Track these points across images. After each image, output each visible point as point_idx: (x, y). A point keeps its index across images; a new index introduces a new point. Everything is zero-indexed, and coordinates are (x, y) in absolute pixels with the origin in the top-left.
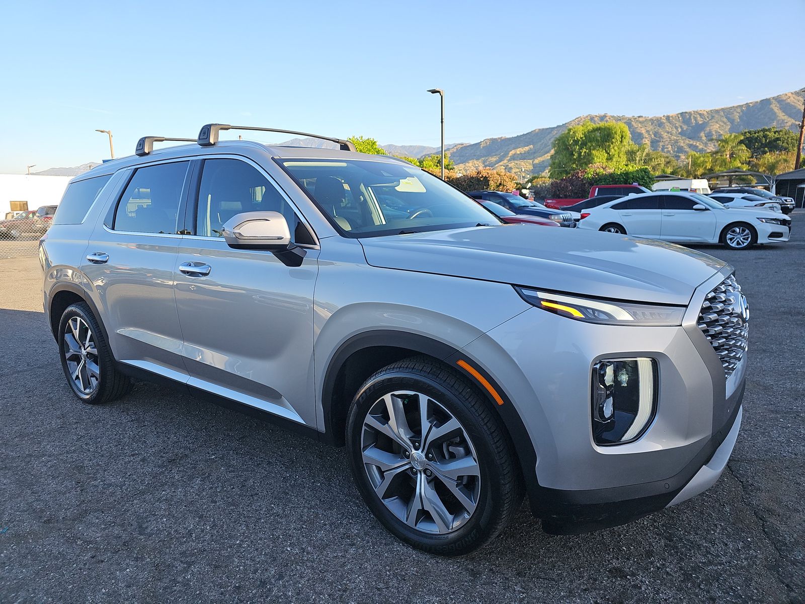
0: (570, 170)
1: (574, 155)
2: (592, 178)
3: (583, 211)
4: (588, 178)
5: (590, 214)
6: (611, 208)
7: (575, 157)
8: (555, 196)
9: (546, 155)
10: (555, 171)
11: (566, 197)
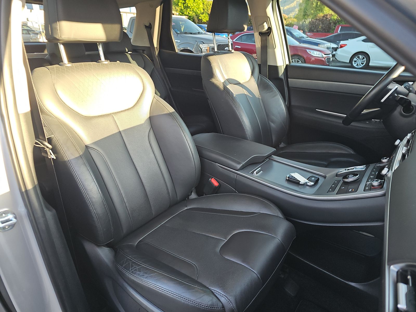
0: (310, 14)
1: (313, 4)
2: (337, 19)
3: (342, 42)
4: (334, 19)
5: (347, 45)
6: (362, 41)
7: (314, 6)
8: (311, 30)
9: (291, 4)
10: (301, 14)
11: (317, 31)
